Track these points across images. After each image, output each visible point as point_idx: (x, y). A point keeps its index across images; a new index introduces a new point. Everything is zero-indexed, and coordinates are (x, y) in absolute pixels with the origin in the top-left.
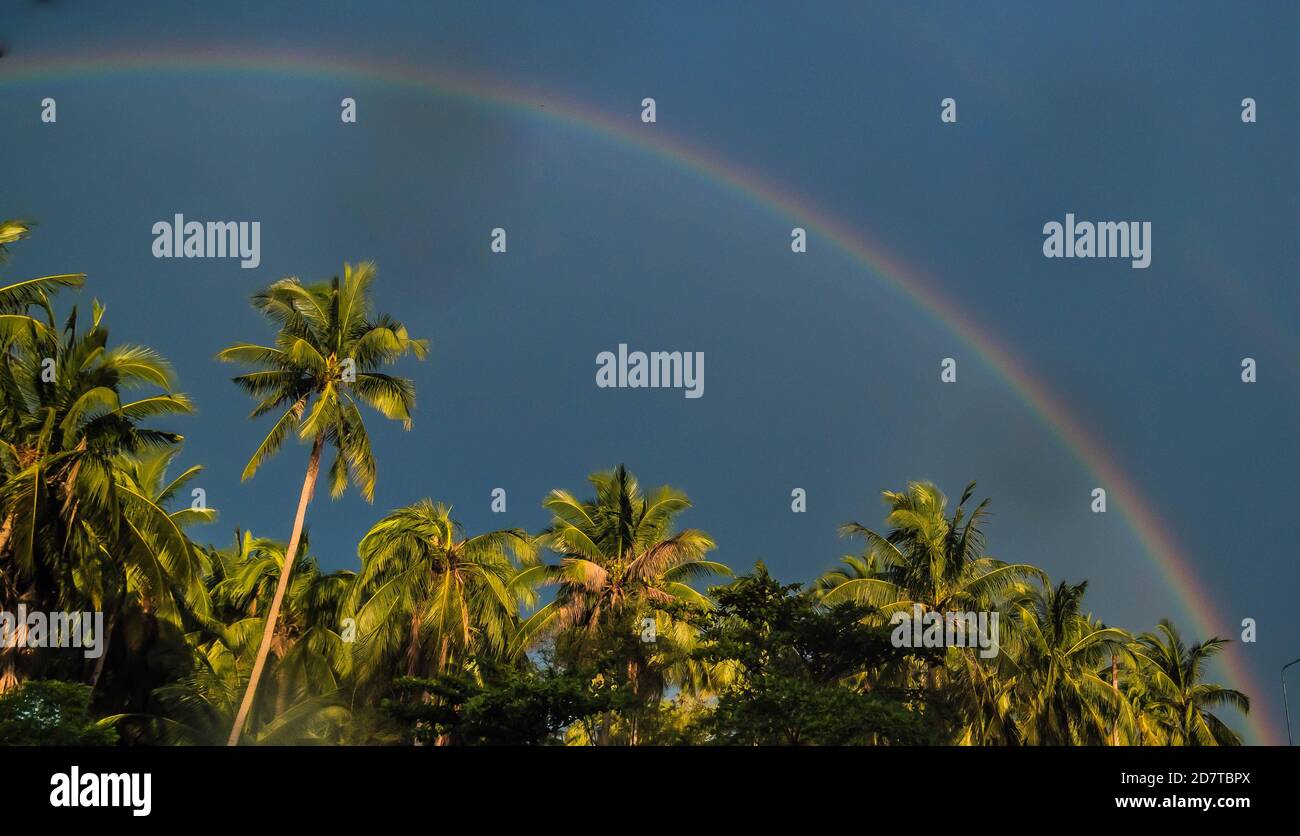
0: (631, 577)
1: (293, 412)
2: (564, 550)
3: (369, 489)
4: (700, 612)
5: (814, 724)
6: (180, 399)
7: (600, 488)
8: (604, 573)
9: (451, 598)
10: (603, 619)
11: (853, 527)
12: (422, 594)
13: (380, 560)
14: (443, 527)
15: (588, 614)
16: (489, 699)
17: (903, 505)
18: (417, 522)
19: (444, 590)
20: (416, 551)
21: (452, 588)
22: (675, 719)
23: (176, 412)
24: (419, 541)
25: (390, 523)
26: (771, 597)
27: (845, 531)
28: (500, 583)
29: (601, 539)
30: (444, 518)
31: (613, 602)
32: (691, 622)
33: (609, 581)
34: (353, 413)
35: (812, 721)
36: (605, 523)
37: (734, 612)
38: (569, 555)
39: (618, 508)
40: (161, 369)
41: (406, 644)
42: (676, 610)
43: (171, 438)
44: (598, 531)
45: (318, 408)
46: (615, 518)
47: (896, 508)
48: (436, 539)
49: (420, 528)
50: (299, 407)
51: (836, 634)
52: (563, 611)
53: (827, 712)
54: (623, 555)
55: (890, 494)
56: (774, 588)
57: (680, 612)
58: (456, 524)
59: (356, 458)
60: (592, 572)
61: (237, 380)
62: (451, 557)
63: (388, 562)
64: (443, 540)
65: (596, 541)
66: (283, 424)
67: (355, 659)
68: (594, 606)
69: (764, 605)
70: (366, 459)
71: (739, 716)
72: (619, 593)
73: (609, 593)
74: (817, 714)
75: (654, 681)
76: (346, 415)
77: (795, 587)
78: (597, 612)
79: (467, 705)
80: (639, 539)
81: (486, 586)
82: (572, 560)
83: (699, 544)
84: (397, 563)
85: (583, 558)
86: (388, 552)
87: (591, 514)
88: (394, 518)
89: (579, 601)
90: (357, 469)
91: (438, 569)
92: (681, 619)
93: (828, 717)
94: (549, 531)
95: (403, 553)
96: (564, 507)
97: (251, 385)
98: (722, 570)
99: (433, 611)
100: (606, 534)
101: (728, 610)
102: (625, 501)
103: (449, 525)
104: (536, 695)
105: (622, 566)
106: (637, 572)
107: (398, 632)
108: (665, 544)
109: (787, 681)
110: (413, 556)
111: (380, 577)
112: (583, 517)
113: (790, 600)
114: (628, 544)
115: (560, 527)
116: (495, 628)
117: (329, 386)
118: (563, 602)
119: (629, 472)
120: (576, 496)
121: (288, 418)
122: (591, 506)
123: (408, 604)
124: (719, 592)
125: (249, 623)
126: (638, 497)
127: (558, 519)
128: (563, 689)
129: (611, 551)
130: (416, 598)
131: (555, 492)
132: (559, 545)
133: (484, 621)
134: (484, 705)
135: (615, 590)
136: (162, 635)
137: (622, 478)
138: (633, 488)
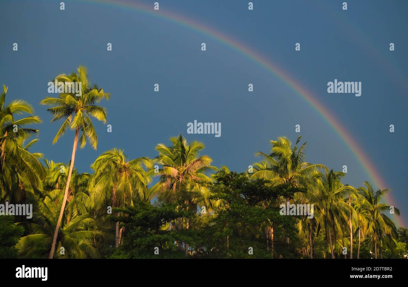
0: (186, 172)
1: (68, 120)
2: (163, 164)
3: (95, 145)
4: (211, 184)
5: (251, 220)
6: (36, 118)
7: (174, 142)
8: (177, 171)
9: (126, 181)
10: (177, 187)
11: (259, 153)
12: (116, 180)
13: (101, 169)
14: (121, 157)
15: (172, 185)
16: (144, 214)
17: (276, 145)
18: (112, 156)
19: (123, 178)
20: (113, 166)
21: (126, 177)
22: (200, 219)
23: (35, 122)
24: (114, 162)
25: (103, 156)
26: (234, 178)
27: (257, 155)
28: (141, 175)
29: (175, 160)
30: (121, 154)
31: (180, 181)
32: (208, 187)
33: (179, 173)
34: (88, 120)
35: (250, 218)
36: (176, 154)
37: (222, 183)
38: (165, 165)
39: (180, 149)
40: (28, 107)
41: (112, 196)
42: (203, 183)
43: (34, 131)
44: (174, 157)
45: (76, 118)
46: (179, 152)
47: (274, 146)
48: (119, 162)
49: (113, 158)
50: (70, 118)
51: (257, 190)
52: (164, 184)
53: (255, 216)
54: (183, 165)
55: (272, 141)
56: (235, 175)
57: (204, 183)
58: (125, 156)
59: (90, 134)
60: (173, 171)
61: (48, 110)
62: (125, 167)
63: (104, 170)
64: (121, 161)
65: (174, 160)
66: (65, 124)
67: (95, 202)
68: (174, 182)
69: (232, 181)
70: (94, 134)
71: (226, 217)
72: (182, 177)
73: (179, 178)
74: (252, 216)
75: (194, 206)
76: (86, 120)
77: (242, 174)
78: (175, 184)
79: (137, 216)
80: (188, 159)
81: (136, 176)
82: (166, 167)
83: (208, 160)
84: (107, 170)
85: (170, 166)
86: (104, 166)
87: (171, 152)
88: (104, 155)
89: (169, 181)
90: (91, 138)
91: (120, 171)
92: (204, 186)
93: (256, 217)
94: (158, 158)
95: (109, 166)
96: (162, 150)
97: (53, 111)
98: (215, 169)
99: (120, 186)
100: (177, 158)
101: (220, 182)
102: (183, 147)
103: (123, 156)
104: (159, 212)
105: (183, 168)
106: (188, 171)
107: (109, 193)
108: (197, 161)
109: (241, 206)
110: (112, 167)
111: (101, 174)
112: (169, 153)
113: (241, 179)
114: (184, 161)
115: (161, 156)
116: (141, 191)
117: (80, 110)
118: (164, 181)
119: (183, 137)
120: (166, 145)
121: (67, 122)
122: (171, 149)
123: (112, 184)
124: (217, 177)
125: (56, 192)
126: (187, 145)
127: (161, 154)
128: (168, 210)
129: (179, 164)
130: (114, 181)
131: (159, 144)
132: (161, 162)
133: (137, 188)
134: (142, 216)
135: (181, 177)
136: (27, 196)
137: (181, 140)
138: (185, 142)
